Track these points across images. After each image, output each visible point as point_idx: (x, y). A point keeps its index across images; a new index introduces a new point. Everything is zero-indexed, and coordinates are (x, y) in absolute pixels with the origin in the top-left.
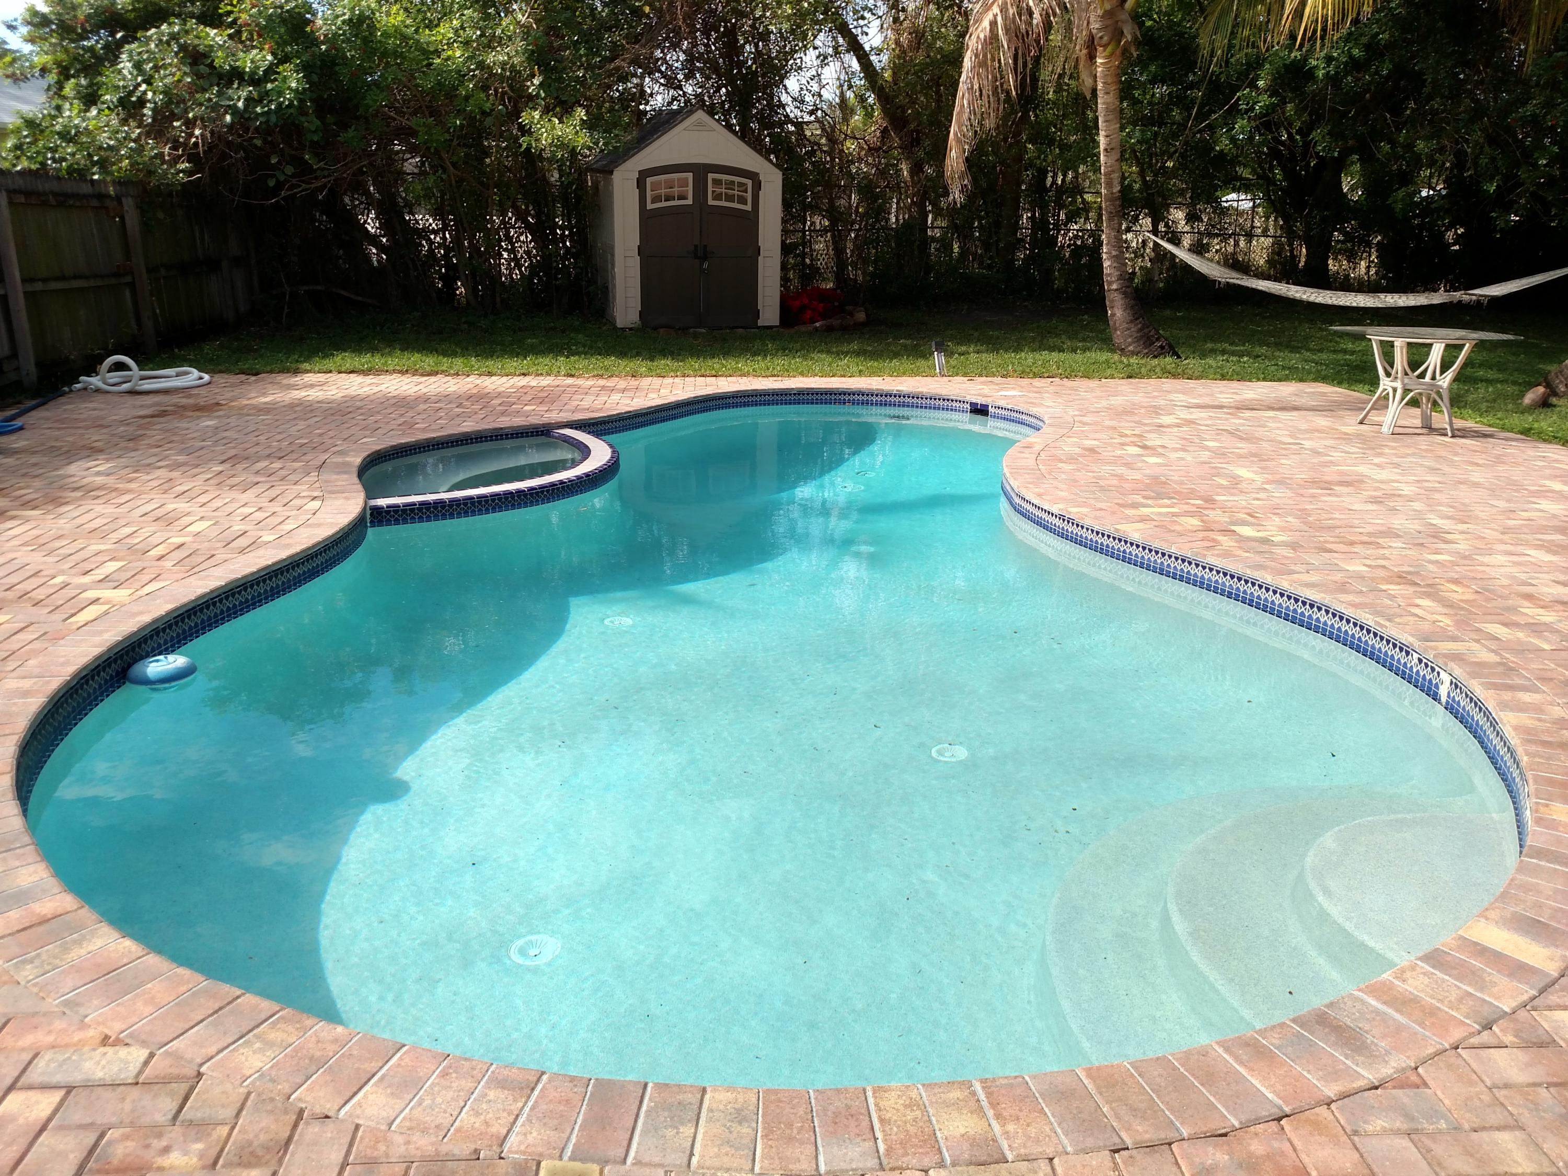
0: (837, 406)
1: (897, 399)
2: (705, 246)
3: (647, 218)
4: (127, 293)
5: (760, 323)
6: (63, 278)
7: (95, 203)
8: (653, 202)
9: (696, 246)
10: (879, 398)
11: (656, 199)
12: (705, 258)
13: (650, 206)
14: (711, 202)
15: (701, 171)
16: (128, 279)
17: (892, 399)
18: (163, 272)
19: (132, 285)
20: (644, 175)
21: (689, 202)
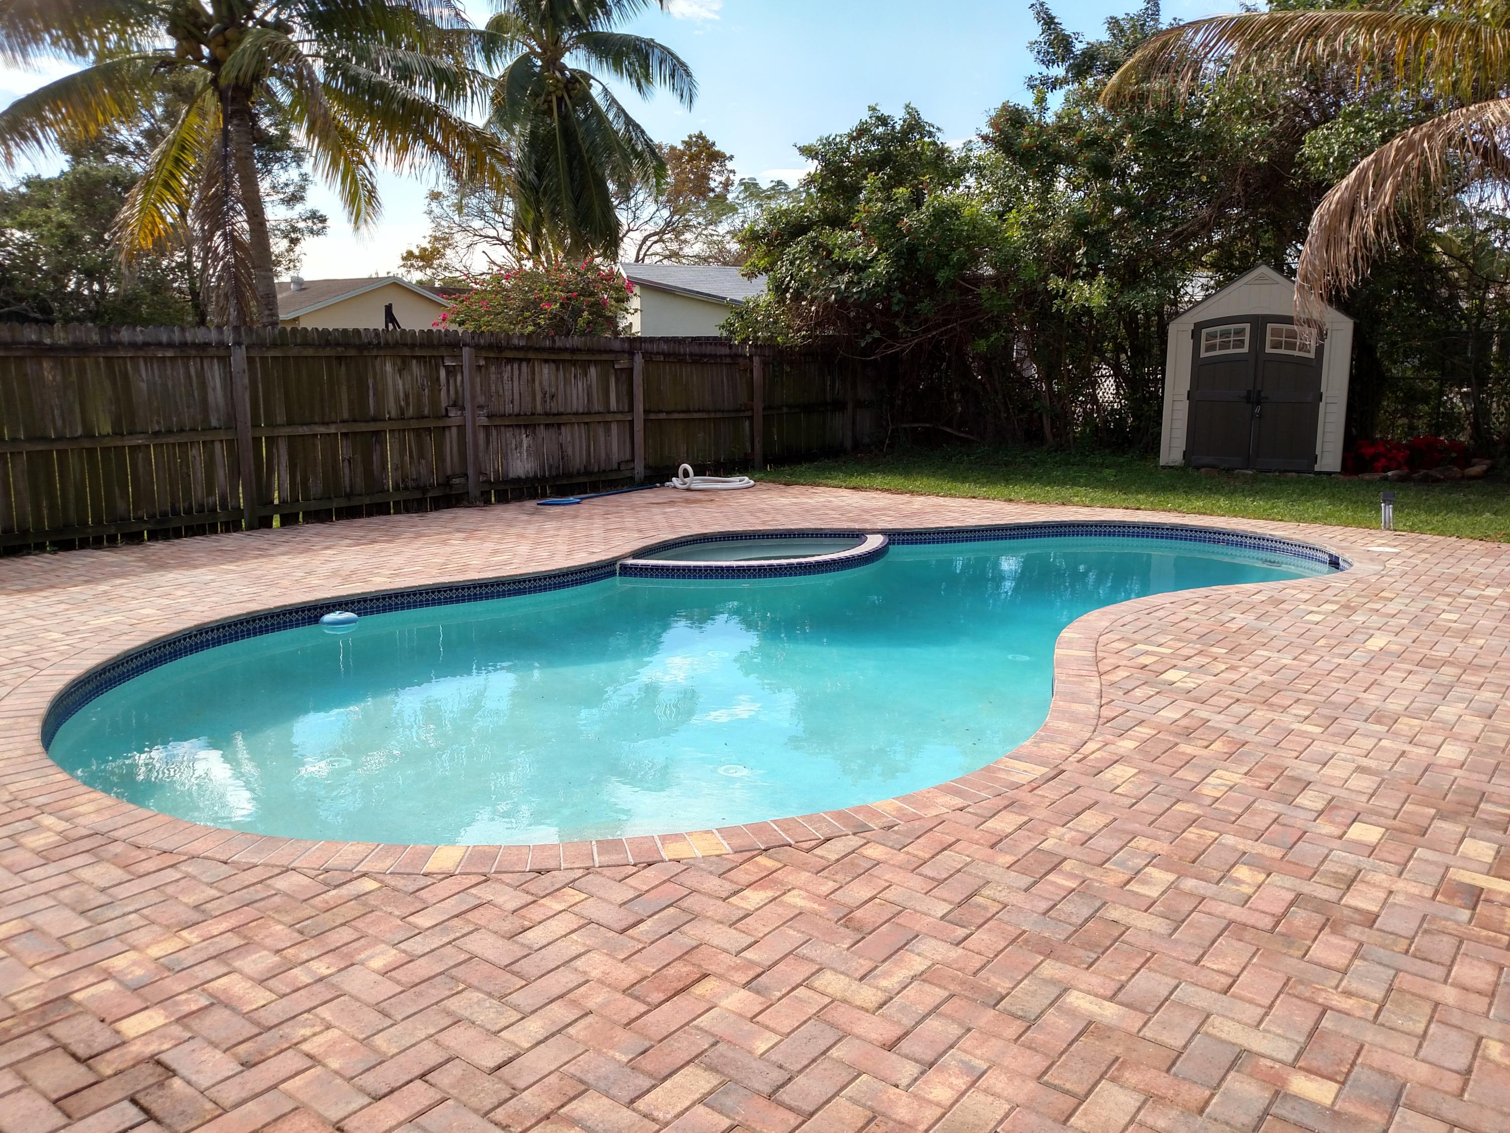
0: (1212, 544)
1: (1269, 544)
2: (1259, 392)
3: (1199, 367)
4: (747, 423)
5: (1317, 468)
6: (688, 411)
7: (728, 360)
8: (1207, 350)
9: (1249, 392)
10: (1252, 541)
11: (1210, 348)
12: (1258, 403)
13: (1203, 355)
14: (1268, 350)
15: (1259, 323)
16: (748, 414)
17: (1265, 543)
18: (785, 410)
19: (751, 418)
20: (1198, 327)
21: (1245, 350)
